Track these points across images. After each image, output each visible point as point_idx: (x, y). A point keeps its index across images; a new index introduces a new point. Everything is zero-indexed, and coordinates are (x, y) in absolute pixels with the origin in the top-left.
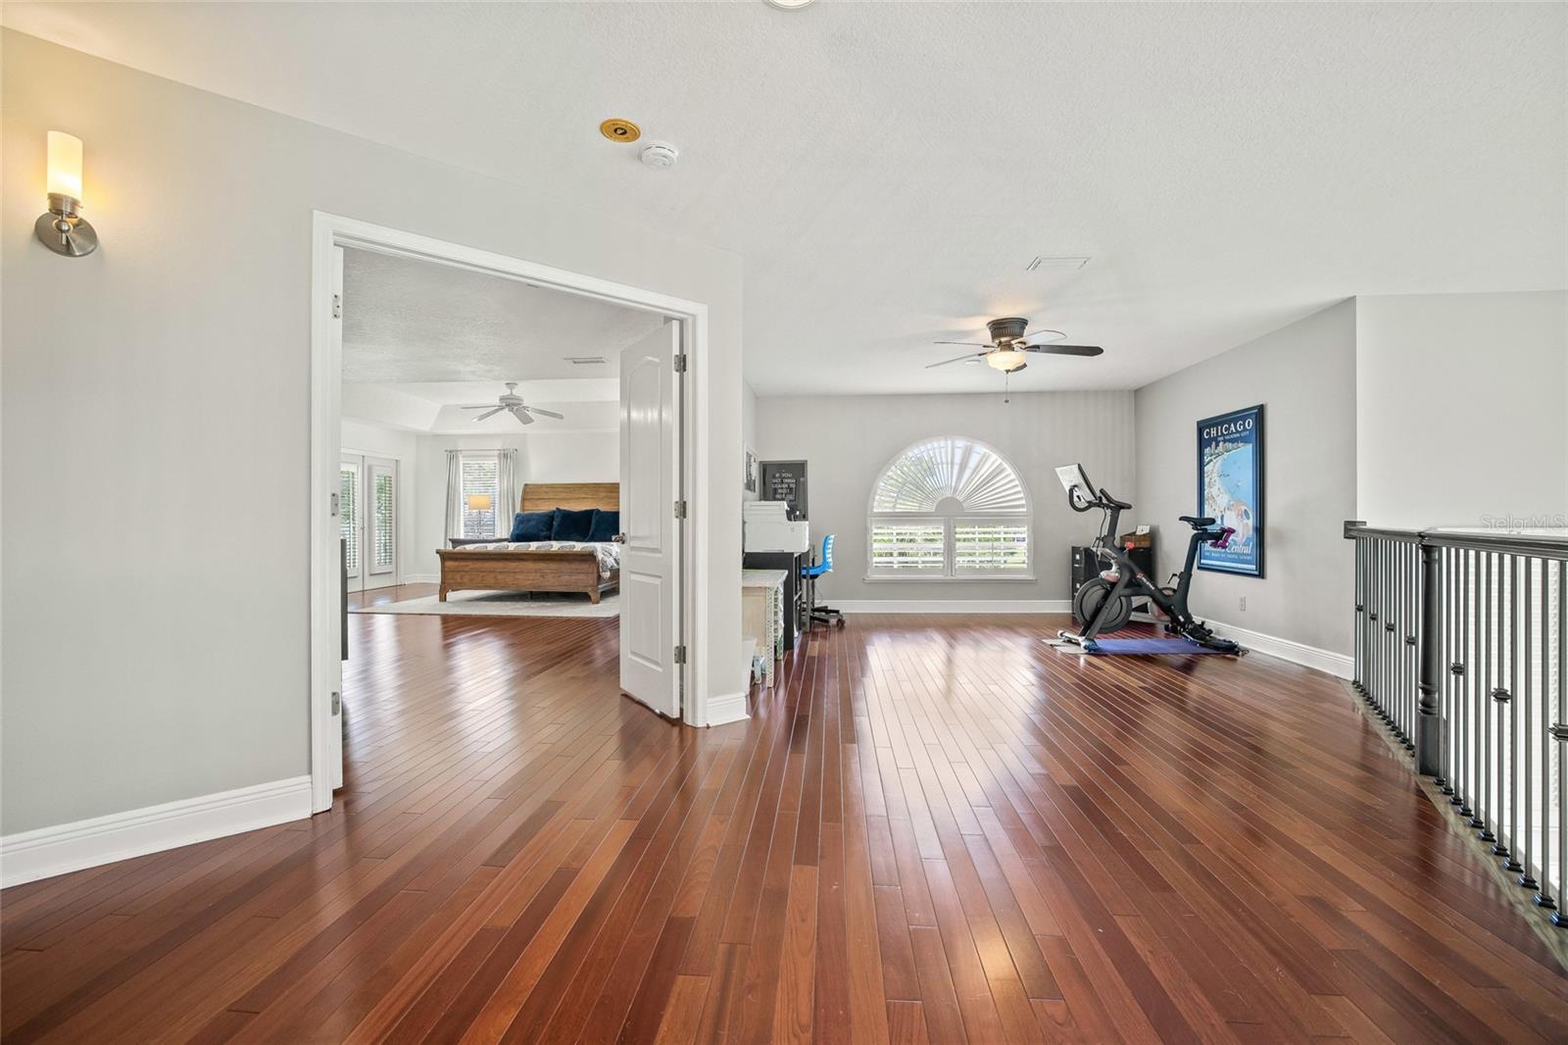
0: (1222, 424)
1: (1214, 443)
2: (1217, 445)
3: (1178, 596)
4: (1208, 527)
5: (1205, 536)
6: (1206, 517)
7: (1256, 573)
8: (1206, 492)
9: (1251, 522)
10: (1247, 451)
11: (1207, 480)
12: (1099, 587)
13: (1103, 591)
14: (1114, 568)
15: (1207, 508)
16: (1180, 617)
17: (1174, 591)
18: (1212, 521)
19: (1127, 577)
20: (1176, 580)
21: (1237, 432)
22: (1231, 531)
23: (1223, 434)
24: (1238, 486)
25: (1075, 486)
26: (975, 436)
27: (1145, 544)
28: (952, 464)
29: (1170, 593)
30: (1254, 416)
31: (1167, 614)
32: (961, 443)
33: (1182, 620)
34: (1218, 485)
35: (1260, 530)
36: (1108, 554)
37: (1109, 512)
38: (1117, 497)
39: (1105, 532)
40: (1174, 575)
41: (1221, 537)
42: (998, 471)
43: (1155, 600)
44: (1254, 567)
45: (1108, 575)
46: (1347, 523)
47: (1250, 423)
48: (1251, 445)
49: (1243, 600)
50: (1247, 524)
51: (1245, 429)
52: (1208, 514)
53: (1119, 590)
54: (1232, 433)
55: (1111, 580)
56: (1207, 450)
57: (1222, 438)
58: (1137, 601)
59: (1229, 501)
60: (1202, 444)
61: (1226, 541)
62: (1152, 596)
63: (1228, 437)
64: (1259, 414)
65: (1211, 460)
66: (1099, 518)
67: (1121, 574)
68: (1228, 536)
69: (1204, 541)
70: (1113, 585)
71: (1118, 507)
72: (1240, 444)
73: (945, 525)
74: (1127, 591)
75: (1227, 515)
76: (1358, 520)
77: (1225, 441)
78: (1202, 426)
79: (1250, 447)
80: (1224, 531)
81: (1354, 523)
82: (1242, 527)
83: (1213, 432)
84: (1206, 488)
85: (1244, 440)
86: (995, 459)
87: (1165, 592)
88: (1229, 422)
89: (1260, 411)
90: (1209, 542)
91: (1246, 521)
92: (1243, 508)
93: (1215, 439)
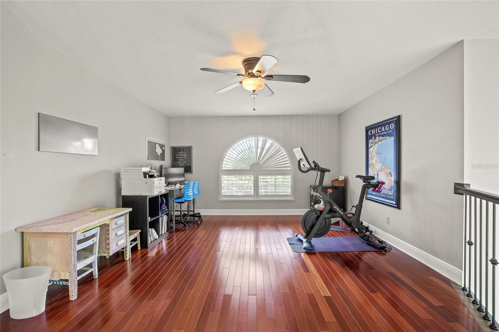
0: (377, 127)
1: (373, 137)
2: (375, 138)
3: (355, 218)
4: (371, 181)
5: (369, 186)
6: (369, 175)
7: (396, 206)
8: (370, 162)
9: (393, 178)
10: (391, 141)
11: (370, 156)
12: (314, 213)
13: (316, 215)
14: (322, 203)
15: (370, 170)
16: (356, 229)
17: (353, 214)
18: (373, 178)
19: (328, 208)
20: (354, 209)
21: (386, 131)
22: (383, 183)
23: (378, 133)
24: (386, 159)
25: (301, 159)
26: (267, 135)
27: (343, 185)
28: (257, 147)
29: (351, 215)
30: (395, 122)
31: (349, 227)
32: (261, 139)
33: (357, 231)
34: (375, 158)
35: (398, 183)
36: (318, 196)
37: (319, 173)
38: (322, 166)
39: (317, 184)
40: (353, 206)
41: (378, 186)
42: (278, 151)
43: (343, 220)
44: (395, 203)
45: (318, 207)
46: (456, 185)
47: (392, 126)
48: (393, 137)
49: (388, 219)
50: (391, 179)
51: (390, 129)
52: (371, 174)
53: (325, 215)
54: (383, 132)
55: (320, 209)
56: (370, 141)
57: (377, 135)
58: (333, 220)
59: (381, 167)
60: (368, 138)
61: (380, 188)
62: (342, 218)
63: (380, 134)
64: (398, 120)
65: (372, 146)
66: (314, 176)
67: (325, 206)
68: (381, 186)
69: (369, 188)
70: (321, 212)
71: (323, 171)
72: (387, 137)
73: (254, 175)
74: (328, 216)
75: (380, 173)
76: (465, 183)
77: (379, 136)
78: (368, 129)
79: (392, 139)
80: (379, 183)
81: (462, 185)
82: (389, 181)
83: (373, 132)
84: (369, 159)
85: (390, 135)
86: (277, 145)
87: (348, 215)
88: (381, 126)
89: (399, 118)
90: (372, 189)
91: (390, 178)
92: (389, 171)
93: (374, 135)
